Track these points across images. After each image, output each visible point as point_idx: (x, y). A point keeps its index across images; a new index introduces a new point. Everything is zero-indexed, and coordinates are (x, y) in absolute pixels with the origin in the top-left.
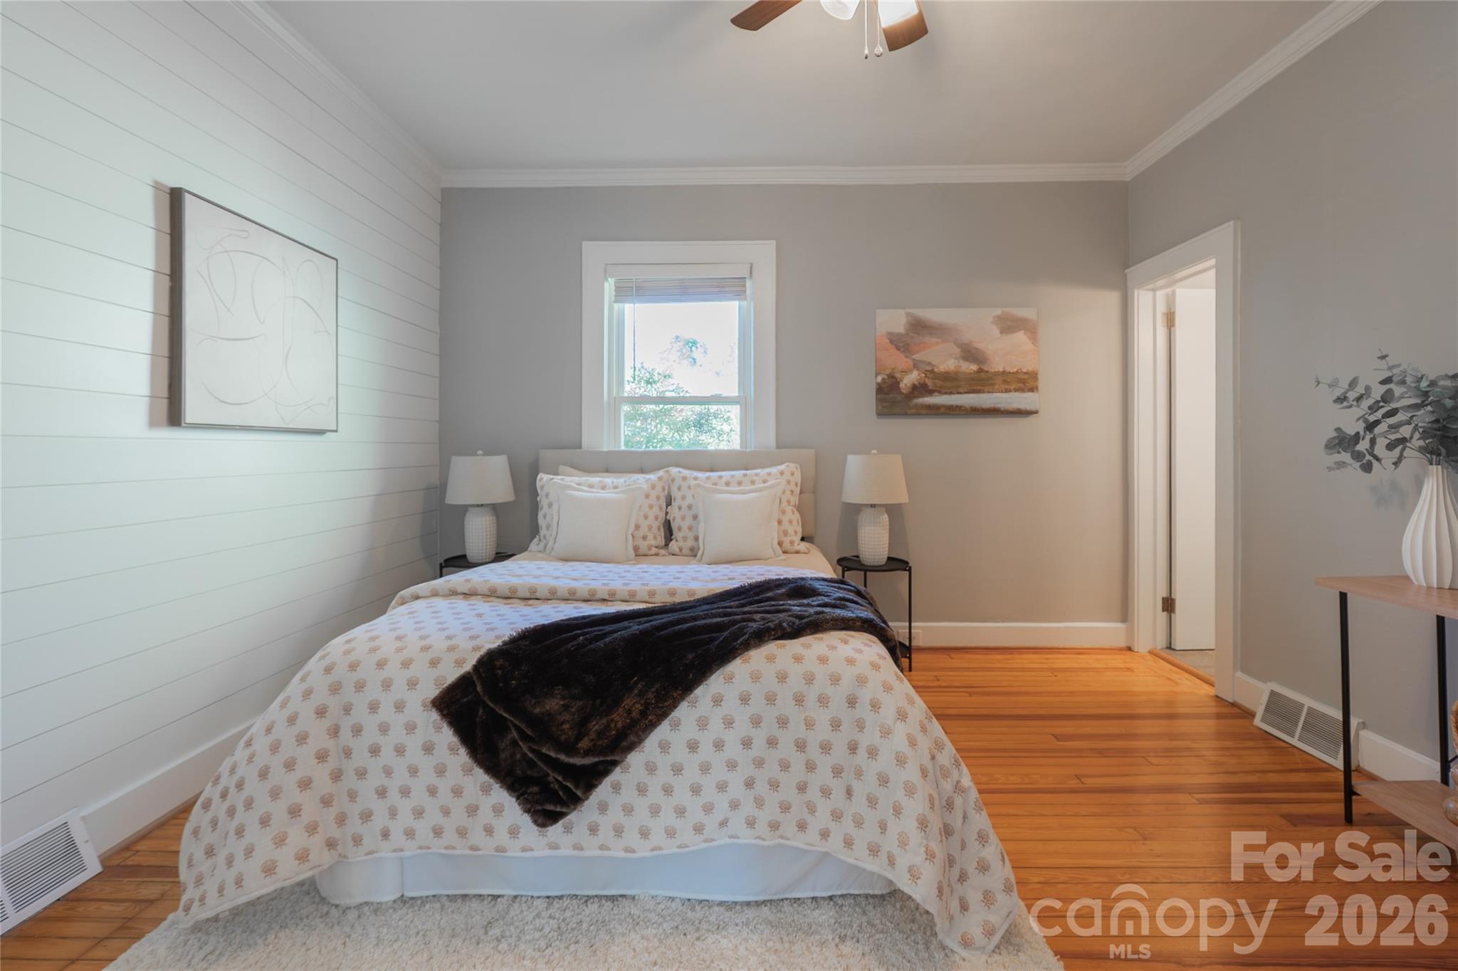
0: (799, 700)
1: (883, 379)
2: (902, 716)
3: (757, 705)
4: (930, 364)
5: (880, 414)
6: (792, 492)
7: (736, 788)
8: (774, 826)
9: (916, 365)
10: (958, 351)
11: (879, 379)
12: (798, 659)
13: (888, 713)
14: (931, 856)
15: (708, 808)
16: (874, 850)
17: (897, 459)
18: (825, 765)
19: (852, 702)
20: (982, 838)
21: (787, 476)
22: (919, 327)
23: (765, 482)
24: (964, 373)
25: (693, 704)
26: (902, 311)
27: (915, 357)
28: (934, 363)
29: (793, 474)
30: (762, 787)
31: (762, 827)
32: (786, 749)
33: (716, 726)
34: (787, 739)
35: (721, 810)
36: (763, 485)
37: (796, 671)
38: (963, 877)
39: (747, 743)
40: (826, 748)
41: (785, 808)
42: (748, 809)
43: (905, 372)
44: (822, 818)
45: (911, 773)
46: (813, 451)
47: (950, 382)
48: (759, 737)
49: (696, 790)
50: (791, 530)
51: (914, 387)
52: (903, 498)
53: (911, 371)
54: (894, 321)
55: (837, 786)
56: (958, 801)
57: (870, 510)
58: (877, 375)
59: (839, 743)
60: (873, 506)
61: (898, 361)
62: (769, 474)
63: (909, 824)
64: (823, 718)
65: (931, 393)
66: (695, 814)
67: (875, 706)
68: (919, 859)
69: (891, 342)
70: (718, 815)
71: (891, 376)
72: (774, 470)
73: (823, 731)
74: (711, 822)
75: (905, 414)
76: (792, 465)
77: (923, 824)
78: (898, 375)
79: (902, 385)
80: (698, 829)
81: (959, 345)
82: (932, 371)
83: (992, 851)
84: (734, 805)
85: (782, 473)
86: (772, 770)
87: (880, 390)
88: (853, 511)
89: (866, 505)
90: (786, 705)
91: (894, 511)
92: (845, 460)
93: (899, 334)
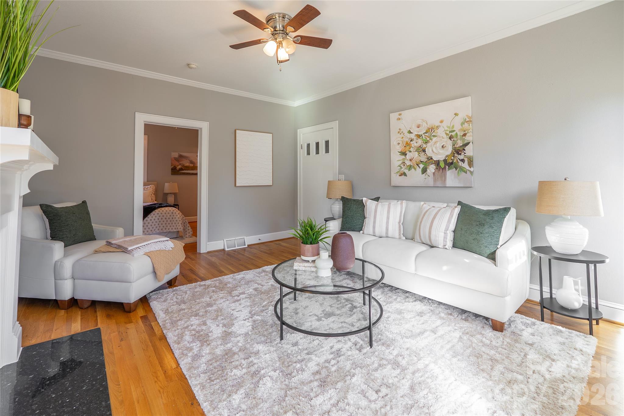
0: (165, 213)
1: (173, 167)
2: (179, 214)
3: (160, 214)
4: (183, 164)
5: (172, 174)
6: (153, 191)
7: (157, 225)
8: (162, 229)
9: (180, 164)
10: (189, 162)
11: (172, 167)
12: (165, 209)
13: (177, 214)
14: (182, 226)
15: (153, 228)
16: (175, 229)
17: (176, 184)
18: (169, 221)
19: (172, 213)
20: (189, 227)
21: (152, 187)
22: (181, 156)
23: (147, 189)
24: (190, 166)
25: (150, 215)
26: (177, 153)
27: (180, 162)
28: (184, 164)
29: (153, 187)
30: (160, 225)
31: (160, 230)
32: (164, 219)
33: (154, 217)
34: (164, 218)
35: (155, 228)
36: (147, 190)
37: (165, 211)
38: (186, 231)
39: (158, 219)
40: (169, 218)
41: (163, 227)
42: (158, 228)
43: (178, 166)
44: (169, 227)
45: (180, 219)
46: (156, 182)
47: (187, 168)
48: (160, 218)
49: (151, 225)
50: (153, 198)
51: (180, 169)
52: (177, 192)
53: (179, 166)
54: (175, 155)
55: (171, 223)
56: (186, 223)
57: (170, 194)
58: (171, 166)
59: (171, 218)
60: (170, 193)
61: (176, 163)
62: (148, 187)
63: (180, 224)
64: (169, 215)
65: (183, 170)
66: (151, 229)
67: (175, 213)
68: (181, 227)
69: (175, 159)
70: (154, 229)
71: (175, 166)
72: (149, 186)
73: (169, 216)
74: (153, 230)
75: (178, 174)
76: (153, 186)
77: (181, 224)
78: (176, 166)
79: (177, 168)
80: (151, 231)
81: (189, 161)
82: (184, 166)
83: (190, 228)
84: (156, 227)
85: (151, 187)
86: (162, 222)
87: (172, 169)
88: (166, 195)
89: (169, 193)
90: (164, 214)
91: (175, 194)
92: (164, 184)
93: (177, 158)
